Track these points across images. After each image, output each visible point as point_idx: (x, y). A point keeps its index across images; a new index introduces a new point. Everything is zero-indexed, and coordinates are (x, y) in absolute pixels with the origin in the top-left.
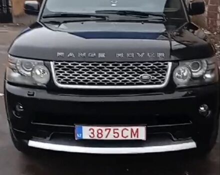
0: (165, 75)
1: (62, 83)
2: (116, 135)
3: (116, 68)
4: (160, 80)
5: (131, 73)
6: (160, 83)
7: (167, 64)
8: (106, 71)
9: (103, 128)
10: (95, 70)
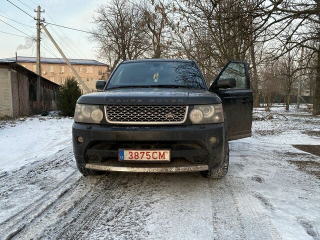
0: (184, 115)
1: (112, 120)
2: (148, 157)
3: (149, 109)
4: (180, 118)
5: (160, 113)
6: (180, 120)
7: (185, 107)
8: (142, 111)
9: (139, 152)
10: (135, 111)
